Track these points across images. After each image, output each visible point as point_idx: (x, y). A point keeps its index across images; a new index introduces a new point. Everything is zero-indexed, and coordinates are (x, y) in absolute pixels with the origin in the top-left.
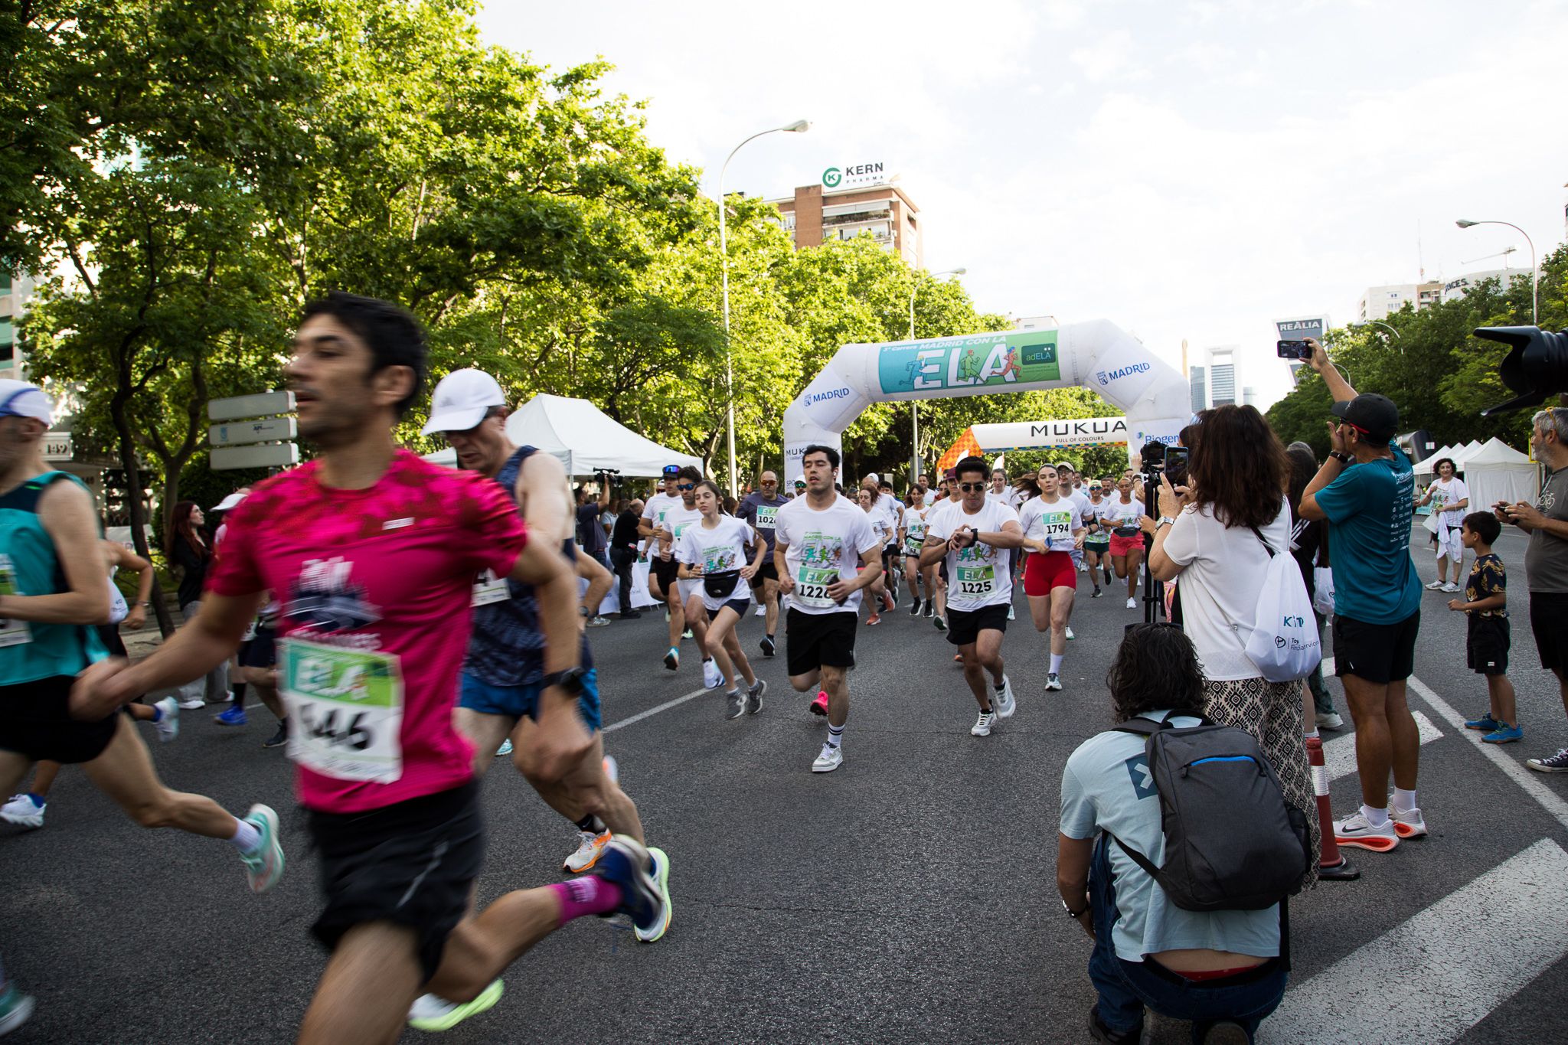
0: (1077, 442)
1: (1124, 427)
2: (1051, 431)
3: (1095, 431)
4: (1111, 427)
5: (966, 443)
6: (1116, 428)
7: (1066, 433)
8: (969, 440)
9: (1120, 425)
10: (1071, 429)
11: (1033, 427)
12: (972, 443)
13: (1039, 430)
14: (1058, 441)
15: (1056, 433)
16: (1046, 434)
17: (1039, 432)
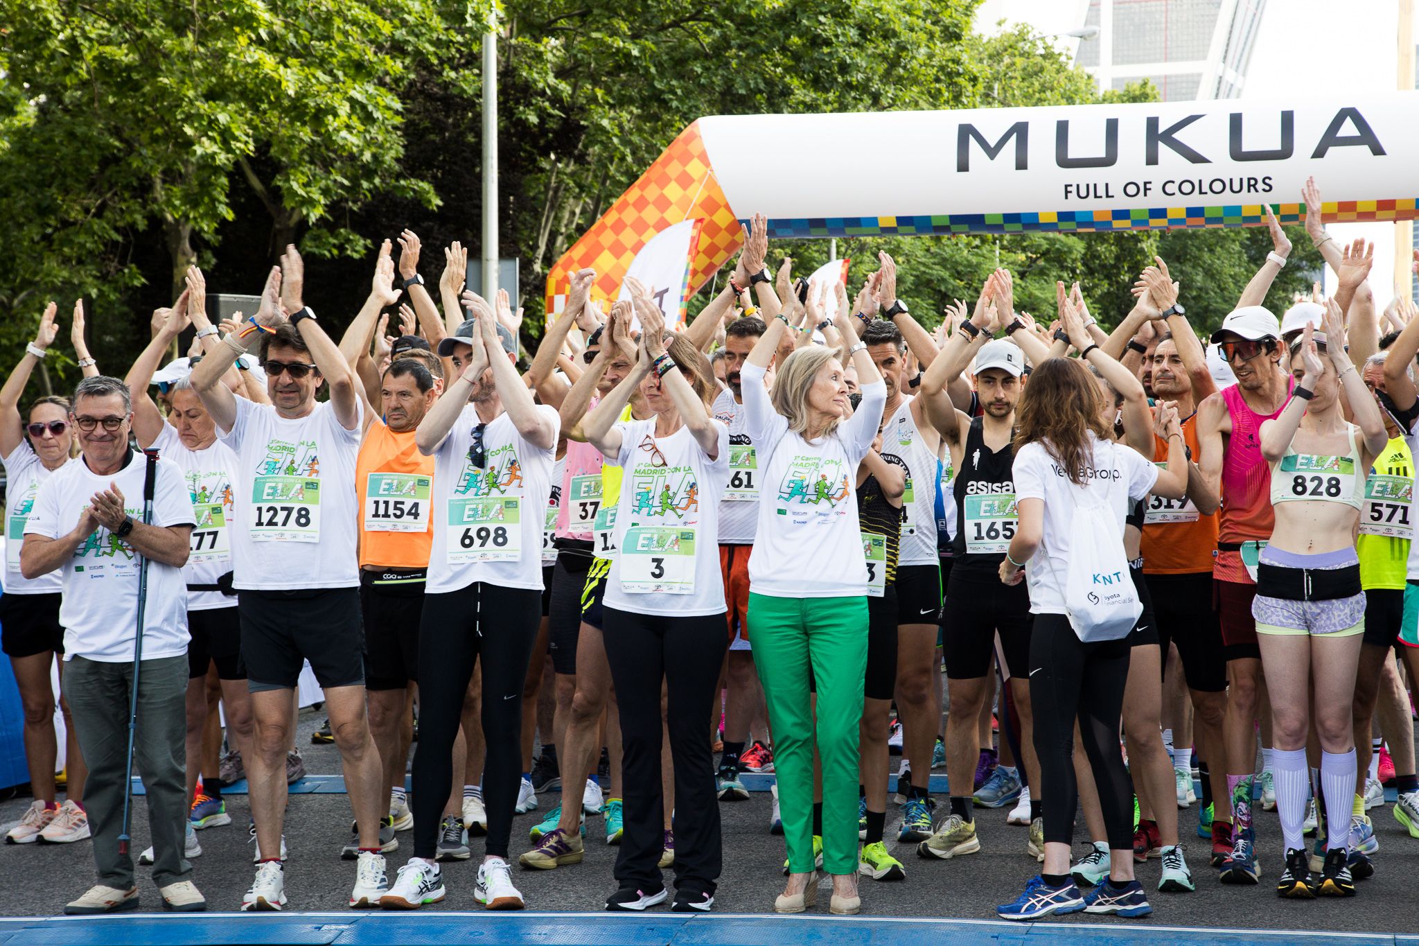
0: (1155, 199)
1: (1367, 137)
3: (1238, 155)
4: (1307, 136)
5: (673, 191)
6: (1331, 138)
7: (1110, 160)
9: (1348, 129)
11: (966, 132)
12: (697, 193)
13: (992, 143)
14: (1073, 196)
15: (1064, 161)
16: (1021, 164)
17: (992, 152)
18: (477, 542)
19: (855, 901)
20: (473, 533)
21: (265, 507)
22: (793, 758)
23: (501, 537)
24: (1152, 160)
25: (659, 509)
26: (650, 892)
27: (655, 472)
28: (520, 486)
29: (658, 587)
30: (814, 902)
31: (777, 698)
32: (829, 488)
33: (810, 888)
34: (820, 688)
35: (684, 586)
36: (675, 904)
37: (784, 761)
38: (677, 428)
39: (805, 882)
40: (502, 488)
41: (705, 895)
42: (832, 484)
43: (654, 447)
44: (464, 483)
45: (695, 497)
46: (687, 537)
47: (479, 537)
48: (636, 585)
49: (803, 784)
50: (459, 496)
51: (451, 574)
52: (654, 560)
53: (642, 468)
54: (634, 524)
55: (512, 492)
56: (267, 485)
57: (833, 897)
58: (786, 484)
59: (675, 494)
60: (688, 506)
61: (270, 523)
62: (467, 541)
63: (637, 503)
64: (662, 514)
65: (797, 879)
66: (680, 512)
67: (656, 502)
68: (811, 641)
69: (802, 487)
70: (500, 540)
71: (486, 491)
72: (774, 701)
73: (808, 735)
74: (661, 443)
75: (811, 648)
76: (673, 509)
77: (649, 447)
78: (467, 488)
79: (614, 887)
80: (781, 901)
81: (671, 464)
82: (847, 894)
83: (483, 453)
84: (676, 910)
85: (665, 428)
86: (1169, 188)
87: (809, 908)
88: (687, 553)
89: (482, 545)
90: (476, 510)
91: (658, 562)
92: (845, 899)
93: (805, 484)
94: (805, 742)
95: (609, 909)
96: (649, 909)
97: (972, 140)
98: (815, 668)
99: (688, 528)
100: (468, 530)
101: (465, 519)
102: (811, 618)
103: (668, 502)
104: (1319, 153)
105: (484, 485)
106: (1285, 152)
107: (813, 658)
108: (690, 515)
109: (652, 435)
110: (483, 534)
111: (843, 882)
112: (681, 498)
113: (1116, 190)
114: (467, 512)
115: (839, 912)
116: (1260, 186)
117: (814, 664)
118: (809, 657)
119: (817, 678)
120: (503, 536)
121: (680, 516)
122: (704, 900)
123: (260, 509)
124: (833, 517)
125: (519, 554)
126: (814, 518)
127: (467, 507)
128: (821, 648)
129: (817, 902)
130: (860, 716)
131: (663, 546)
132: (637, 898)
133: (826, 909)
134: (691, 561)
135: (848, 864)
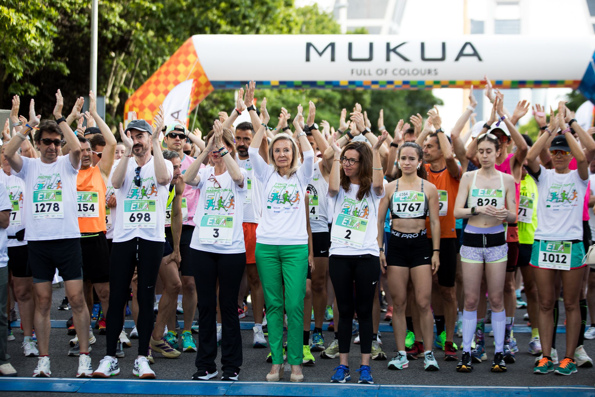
0: (389, 77)
1: (476, 54)
2: (341, 52)
3: (423, 59)
4: (452, 53)
6: (461, 54)
7: (370, 59)
8: (187, 63)
10: (380, 52)
11: (309, 45)
13: (321, 50)
14: (355, 74)
15: (351, 59)
16: (333, 59)
17: (320, 54)
18: (137, 219)
19: (301, 376)
20: (135, 216)
21: (39, 204)
22: (274, 315)
23: (147, 217)
24: (388, 59)
25: (217, 207)
26: (211, 372)
27: (215, 191)
28: (156, 196)
29: (216, 241)
30: (282, 377)
31: (267, 288)
32: (289, 197)
33: (281, 370)
34: (287, 286)
35: (227, 241)
36: (223, 377)
37: (270, 316)
38: (225, 171)
39: (279, 368)
40: (148, 196)
41: (236, 373)
42: (291, 195)
43: (215, 180)
44: (131, 194)
45: (233, 203)
46: (229, 219)
47: (138, 217)
48: (206, 240)
49: (279, 326)
50: (129, 199)
51: (125, 234)
52: (215, 230)
53: (210, 189)
54: (205, 214)
55: (153, 198)
56: (40, 194)
57: (292, 375)
58: (270, 195)
59: (224, 201)
60: (230, 206)
61: (42, 211)
62: (132, 219)
63: (207, 205)
64: (219, 209)
65: (276, 367)
66: (226, 209)
67: (216, 204)
68: (283, 264)
69: (277, 196)
70: (147, 219)
71: (141, 197)
72: (266, 289)
73: (281, 305)
74: (218, 178)
75: (283, 267)
76: (224, 207)
77: (213, 180)
78: (132, 196)
79: (195, 370)
80: (269, 376)
81: (223, 187)
82: (298, 374)
83: (140, 179)
84: (223, 380)
85: (219, 171)
86: (396, 72)
87: (281, 379)
88: (229, 227)
89: (139, 221)
90: (136, 205)
91: (217, 230)
92: (297, 375)
93: (279, 195)
94: (280, 308)
95: (193, 379)
96: (211, 379)
97: (312, 49)
98: (285, 276)
99: (230, 216)
100: (133, 214)
101: (132, 209)
102: (282, 254)
103: (221, 204)
104: (457, 59)
105: (140, 194)
106: (443, 59)
107: (283, 271)
108: (230, 210)
109: (214, 174)
110: (140, 216)
111: (296, 368)
112: (227, 203)
113: (373, 72)
114: (132, 206)
115: (295, 381)
116: (433, 72)
117: (284, 274)
118: (282, 271)
119: (285, 280)
120: (149, 217)
121: (226, 211)
122: (235, 376)
123: (37, 205)
124: (292, 210)
125: (155, 225)
126: (283, 210)
127: (133, 204)
128: (287, 268)
129: (284, 376)
130: (304, 297)
131: (219, 224)
132: (206, 375)
133: (289, 380)
134: (231, 230)
135: (298, 361)
